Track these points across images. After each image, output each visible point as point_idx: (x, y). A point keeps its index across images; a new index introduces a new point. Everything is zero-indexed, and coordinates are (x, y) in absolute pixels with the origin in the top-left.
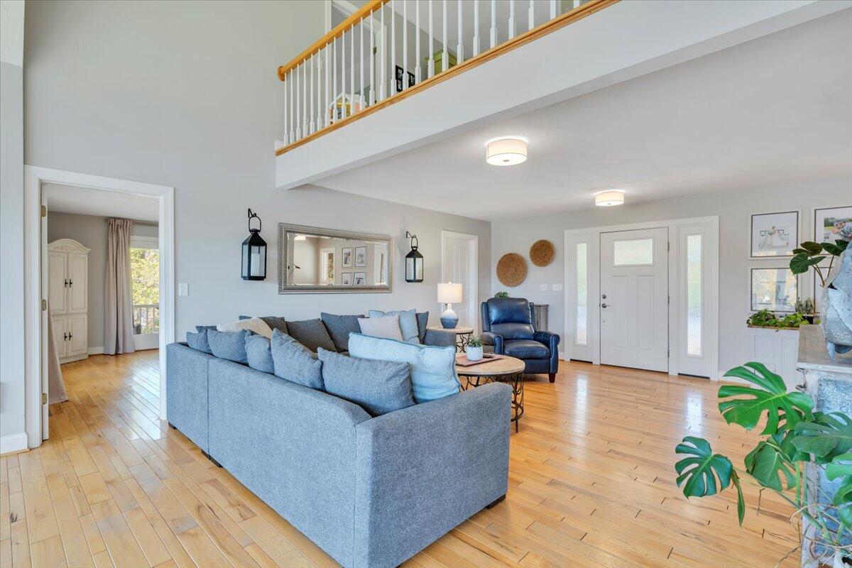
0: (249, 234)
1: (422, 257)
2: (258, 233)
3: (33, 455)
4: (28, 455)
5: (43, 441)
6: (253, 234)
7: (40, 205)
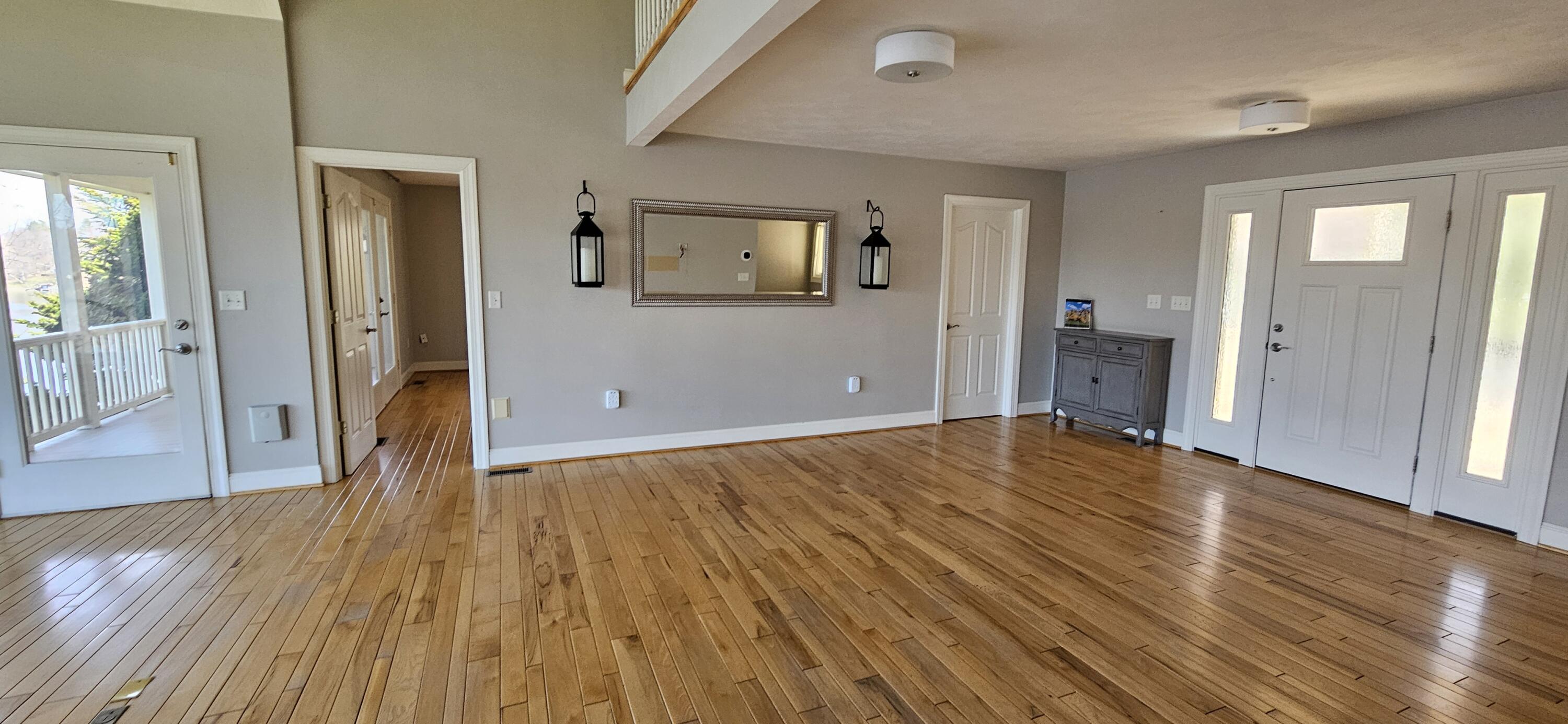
0: (579, 220)
1: (887, 244)
2: (591, 217)
3: (324, 492)
4: (321, 490)
5: (345, 476)
6: (583, 219)
7: (321, 195)
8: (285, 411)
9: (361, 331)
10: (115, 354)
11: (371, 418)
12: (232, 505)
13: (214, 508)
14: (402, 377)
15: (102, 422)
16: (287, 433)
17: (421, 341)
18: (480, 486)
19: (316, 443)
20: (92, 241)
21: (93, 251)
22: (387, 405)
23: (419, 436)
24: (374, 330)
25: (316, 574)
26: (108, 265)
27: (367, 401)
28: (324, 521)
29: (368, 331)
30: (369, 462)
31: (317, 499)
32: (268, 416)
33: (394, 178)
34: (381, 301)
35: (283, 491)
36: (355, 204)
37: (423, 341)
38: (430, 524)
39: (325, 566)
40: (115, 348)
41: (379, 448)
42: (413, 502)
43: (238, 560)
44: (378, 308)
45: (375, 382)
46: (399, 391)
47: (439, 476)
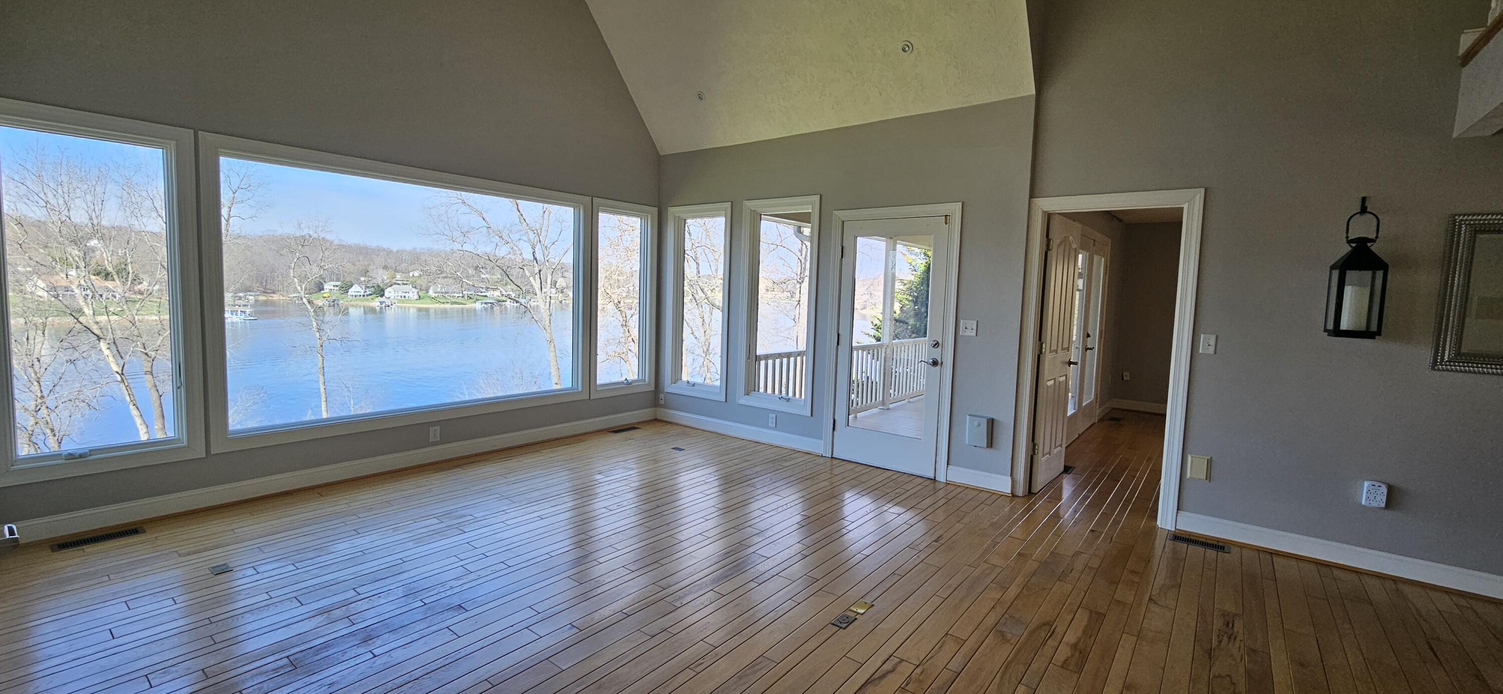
0: (1346, 249)
2: (1369, 244)
3: (1011, 502)
4: (1008, 500)
5: (1030, 493)
6: (1354, 249)
7: (1045, 239)
8: (991, 423)
9: (1064, 363)
10: (904, 359)
11: (1061, 446)
12: (946, 490)
13: (935, 488)
14: (1098, 411)
15: (891, 406)
16: (990, 444)
17: (1123, 379)
18: (1161, 547)
19: (1011, 457)
20: (905, 282)
21: (904, 288)
22: (1080, 435)
23: (1104, 474)
24: (1076, 363)
25: (990, 574)
26: (910, 298)
27: (1060, 427)
28: (1005, 529)
29: (1070, 363)
30: (1054, 486)
31: (1004, 506)
32: (979, 425)
33: (1117, 219)
34: (1088, 336)
35: (981, 490)
36: (1074, 246)
37: (1125, 378)
38: (1098, 569)
39: (998, 570)
40: (904, 356)
41: (1065, 475)
42: (1086, 540)
43: (939, 537)
44: (1084, 342)
45: (1070, 412)
46: (1094, 423)
47: (1116, 522)
